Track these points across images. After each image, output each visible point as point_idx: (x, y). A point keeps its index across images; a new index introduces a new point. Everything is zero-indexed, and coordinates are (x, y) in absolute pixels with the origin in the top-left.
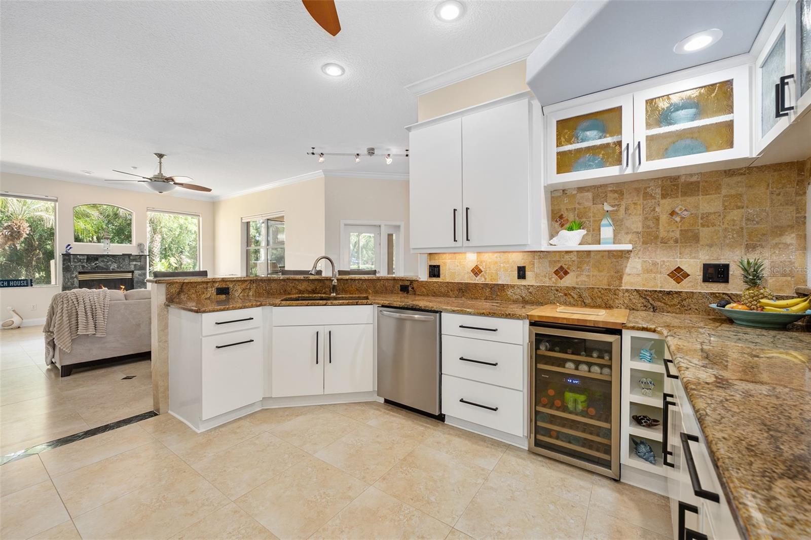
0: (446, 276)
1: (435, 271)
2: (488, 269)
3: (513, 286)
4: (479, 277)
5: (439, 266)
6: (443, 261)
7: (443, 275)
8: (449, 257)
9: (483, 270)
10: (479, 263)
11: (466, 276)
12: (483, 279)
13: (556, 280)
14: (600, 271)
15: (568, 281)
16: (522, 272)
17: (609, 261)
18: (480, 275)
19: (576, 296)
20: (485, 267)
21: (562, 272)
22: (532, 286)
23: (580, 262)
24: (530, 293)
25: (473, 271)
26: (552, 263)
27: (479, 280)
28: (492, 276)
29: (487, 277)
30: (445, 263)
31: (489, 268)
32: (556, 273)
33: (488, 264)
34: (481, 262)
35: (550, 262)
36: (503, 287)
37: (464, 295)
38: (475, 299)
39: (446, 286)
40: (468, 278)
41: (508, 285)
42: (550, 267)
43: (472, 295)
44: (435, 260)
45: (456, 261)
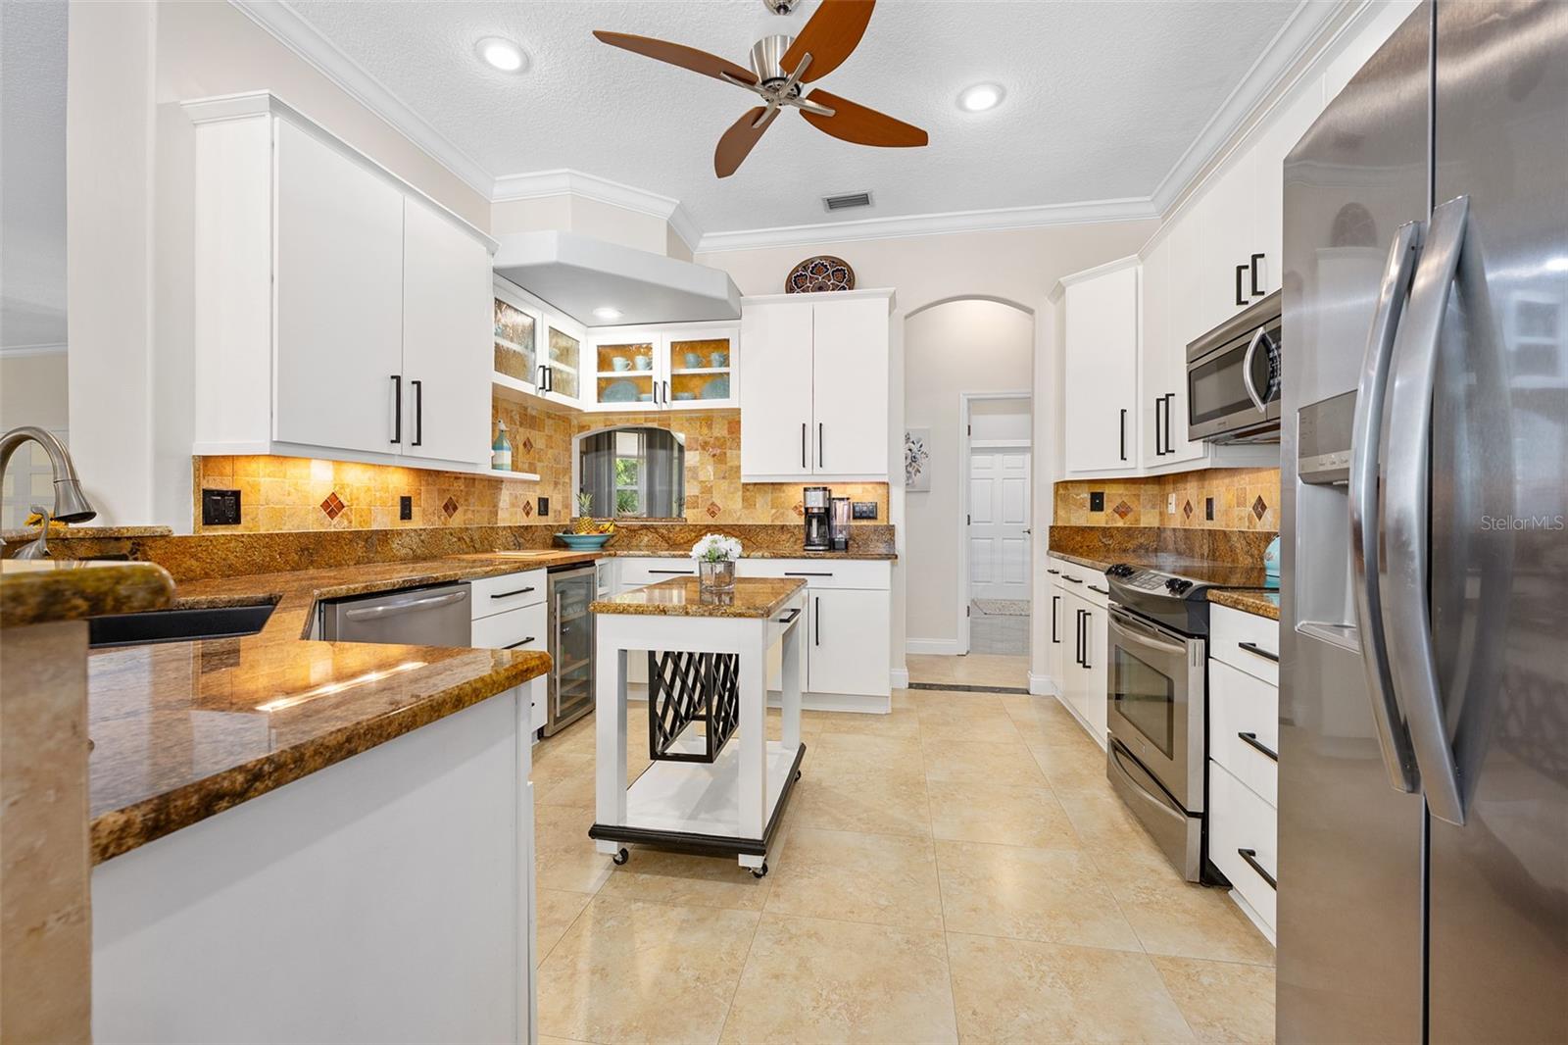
0: (256, 520)
1: (221, 507)
2: (355, 502)
3: (399, 533)
4: (337, 519)
5: (237, 494)
6: (251, 479)
7: (248, 518)
8: (268, 471)
9: (345, 503)
10: (337, 489)
11: (311, 517)
12: (346, 523)
13: (446, 518)
14: (483, 506)
15: (457, 520)
16: (406, 508)
17: (489, 492)
18: (340, 514)
19: (468, 540)
20: (349, 498)
21: (450, 507)
22: (424, 530)
23: (467, 493)
24: (423, 541)
25: (326, 505)
26: (442, 492)
27: (337, 525)
28: (361, 516)
29: (353, 517)
30: (255, 487)
31: (357, 499)
32: (446, 508)
33: (355, 491)
34: (342, 487)
35: (439, 490)
36: (384, 536)
37: (312, 562)
38: (336, 566)
39: (268, 546)
40: (315, 523)
41: (392, 531)
42: (439, 499)
43: (330, 558)
44: (221, 474)
45: (287, 481)
